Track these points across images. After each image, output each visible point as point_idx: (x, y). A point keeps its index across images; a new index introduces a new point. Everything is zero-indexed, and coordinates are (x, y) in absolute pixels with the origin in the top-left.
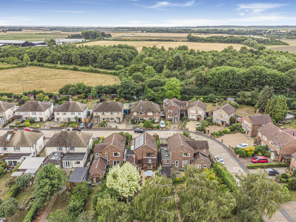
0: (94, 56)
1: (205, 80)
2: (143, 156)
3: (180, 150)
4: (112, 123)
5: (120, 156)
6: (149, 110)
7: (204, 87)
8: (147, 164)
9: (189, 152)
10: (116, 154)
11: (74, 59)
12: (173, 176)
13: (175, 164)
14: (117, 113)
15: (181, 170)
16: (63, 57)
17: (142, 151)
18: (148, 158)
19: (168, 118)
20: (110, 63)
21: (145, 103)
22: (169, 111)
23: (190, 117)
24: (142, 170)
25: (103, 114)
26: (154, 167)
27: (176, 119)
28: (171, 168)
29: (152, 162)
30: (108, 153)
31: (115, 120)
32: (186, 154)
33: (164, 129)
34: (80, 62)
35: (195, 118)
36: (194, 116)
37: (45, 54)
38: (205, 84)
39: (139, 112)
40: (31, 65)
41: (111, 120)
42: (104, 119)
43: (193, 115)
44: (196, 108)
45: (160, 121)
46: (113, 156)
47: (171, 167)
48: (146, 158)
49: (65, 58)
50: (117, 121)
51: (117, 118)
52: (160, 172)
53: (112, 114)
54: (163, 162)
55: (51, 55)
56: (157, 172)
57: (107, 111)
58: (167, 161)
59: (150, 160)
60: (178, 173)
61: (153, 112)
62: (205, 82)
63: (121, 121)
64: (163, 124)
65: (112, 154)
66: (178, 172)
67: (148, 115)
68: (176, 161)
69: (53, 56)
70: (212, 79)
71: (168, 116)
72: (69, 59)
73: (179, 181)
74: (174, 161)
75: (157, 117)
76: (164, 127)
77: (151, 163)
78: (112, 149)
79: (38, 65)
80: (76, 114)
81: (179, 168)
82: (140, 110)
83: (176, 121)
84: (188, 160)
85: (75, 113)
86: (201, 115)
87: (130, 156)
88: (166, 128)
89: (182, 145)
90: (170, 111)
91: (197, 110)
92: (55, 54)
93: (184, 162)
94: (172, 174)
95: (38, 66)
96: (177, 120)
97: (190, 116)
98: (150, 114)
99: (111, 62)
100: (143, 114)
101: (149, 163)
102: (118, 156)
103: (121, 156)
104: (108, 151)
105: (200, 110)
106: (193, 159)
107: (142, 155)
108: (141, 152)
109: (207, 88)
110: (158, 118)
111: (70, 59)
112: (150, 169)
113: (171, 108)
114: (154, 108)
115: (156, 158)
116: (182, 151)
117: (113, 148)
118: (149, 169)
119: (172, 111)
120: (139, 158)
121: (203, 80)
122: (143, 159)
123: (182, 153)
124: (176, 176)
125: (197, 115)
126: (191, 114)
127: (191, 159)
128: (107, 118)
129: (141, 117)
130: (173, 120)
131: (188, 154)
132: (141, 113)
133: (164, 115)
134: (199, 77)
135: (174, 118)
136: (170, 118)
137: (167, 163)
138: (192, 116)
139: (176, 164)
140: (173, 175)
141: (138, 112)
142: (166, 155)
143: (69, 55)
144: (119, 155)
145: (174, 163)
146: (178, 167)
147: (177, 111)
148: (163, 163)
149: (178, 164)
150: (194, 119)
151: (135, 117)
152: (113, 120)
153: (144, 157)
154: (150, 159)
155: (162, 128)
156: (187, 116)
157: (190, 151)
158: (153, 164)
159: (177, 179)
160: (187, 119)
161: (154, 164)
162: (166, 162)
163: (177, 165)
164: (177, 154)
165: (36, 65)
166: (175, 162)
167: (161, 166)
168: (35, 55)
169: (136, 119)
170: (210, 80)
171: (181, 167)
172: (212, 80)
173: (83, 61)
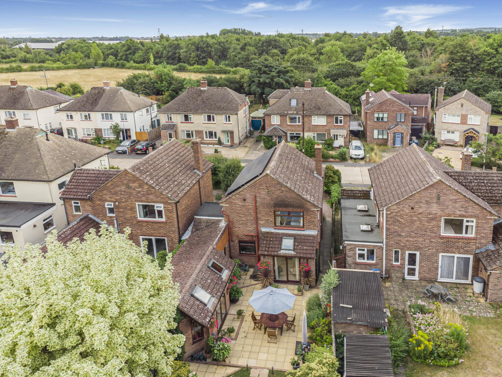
0: (222, 46)
1: (472, 59)
2: (257, 223)
3: (427, 202)
4: (209, 146)
5: (163, 219)
6: (318, 110)
7: (472, 78)
8: (274, 257)
9: (471, 216)
10: (149, 211)
11: (185, 54)
12: (394, 324)
13: (402, 267)
14: (224, 116)
15: (435, 296)
16: (165, 51)
17: (256, 202)
18: (279, 234)
19: (376, 136)
20: (251, 56)
21: (305, 91)
22: (376, 115)
23: (442, 135)
24: (253, 282)
25: (186, 118)
26: (307, 274)
27: (398, 140)
28: (388, 284)
29: (294, 250)
30: (114, 202)
31: (219, 139)
32: (456, 225)
33: (362, 162)
34: (195, 59)
35: (457, 137)
36: (453, 132)
37: (133, 48)
38: (473, 70)
39: (285, 115)
40: (103, 65)
41: (208, 139)
42: (188, 135)
43: (452, 129)
44: (462, 105)
45: (350, 142)
46: (136, 217)
47: (388, 278)
48: (272, 233)
49: (169, 52)
50: (224, 139)
51: (223, 132)
52: (329, 295)
53: (209, 118)
54: (349, 253)
55: (143, 48)
56: (317, 297)
57: (196, 111)
58: (365, 252)
59: (288, 244)
60: (422, 310)
61: (329, 116)
62: (473, 66)
63: (236, 141)
64: (357, 148)
65: (133, 209)
66: (420, 302)
67: (313, 124)
68: (407, 253)
69: (147, 50)
70: (494, 57)
71: (376, 132)
72: (175, 53)
73: (432, 353)
74: (397, 252)
75: (341, 131)
76: (360, 157)
77: (292, 253)
78: (128, 187)
79: (115, 65)
80: (116, 117)
81: (424, 283)
82: (291, 109)
83: (398, 144)
84: (467, 252)
85: (114, 114)
86: (476, 128)
87: (207, 221)
88: (368, 160)
89: (439, 178)
90: (381, 116)
91: (464, 113)
92: (151, 47)
93: (446, 261)
94: (389, 314)
95: (116, 67)
96: (402, 142)
97: (440, 133)
98: (319, 121)
99: (255, 54)
100: (299, 122)
101: (282, 252)
102: (157, 219)
103: (168, 217)
104: (116, 193)
105: (476, 114)
106: (492, 247)
107: (257, 219)
108: (250, 203)
109: (480, 79)
110: (344, 132)
111: (177, 55)
112: (288, 282)
113: (384, 107)
114: (330, 105)
115: (314, 233)
116: (435, 209)
117: (131, 185)
118: (285, 279)
119: (386, 115)
120: (244, 230)
121: (468, 58)
122: (258, 235)
123: (435, 218)
124: (410, 320)
125: (466, 127)
126: (445, 126)
127: (478, 248)
128: (196, 131)
129: (292, 131)
130: (390, 143)
131: (465, 224)
132: (293, 119)
133: (362, 129)
134: (458, 52)
135: (392, 135)
136: (380, 137)
137: (366, 261)
138: (448, 132)
139: (407, 267)
140: (396, 314)
141: (283, 116)
142: (364, 227)
143: (176, 47)
144: (160, 213)
145: (397, 260)
146: (416, 277)
147: (403, 116)
148: (349, 260)
149: (417, 267)
150: (453, 141)
151: (275, 128)
152: (214, 139)
153: (263, 230)
154: (289, 236)
155: (355, 159)
156: (433, 133)
157: (477, 211)
158: (300, 258)
159: (419, 343)
160: (434, 139)
161: (308, 259)
162: (362, 256)
163: (412, 272)
164: (413, 222)
165: (112, 66)
166: (403, 259)
167: (334, 269)
168: (117, 51)
169: (277, 134)
170: (489, 58)
171: (433, 281)
172: (494, 60)
173: (201, 57)
